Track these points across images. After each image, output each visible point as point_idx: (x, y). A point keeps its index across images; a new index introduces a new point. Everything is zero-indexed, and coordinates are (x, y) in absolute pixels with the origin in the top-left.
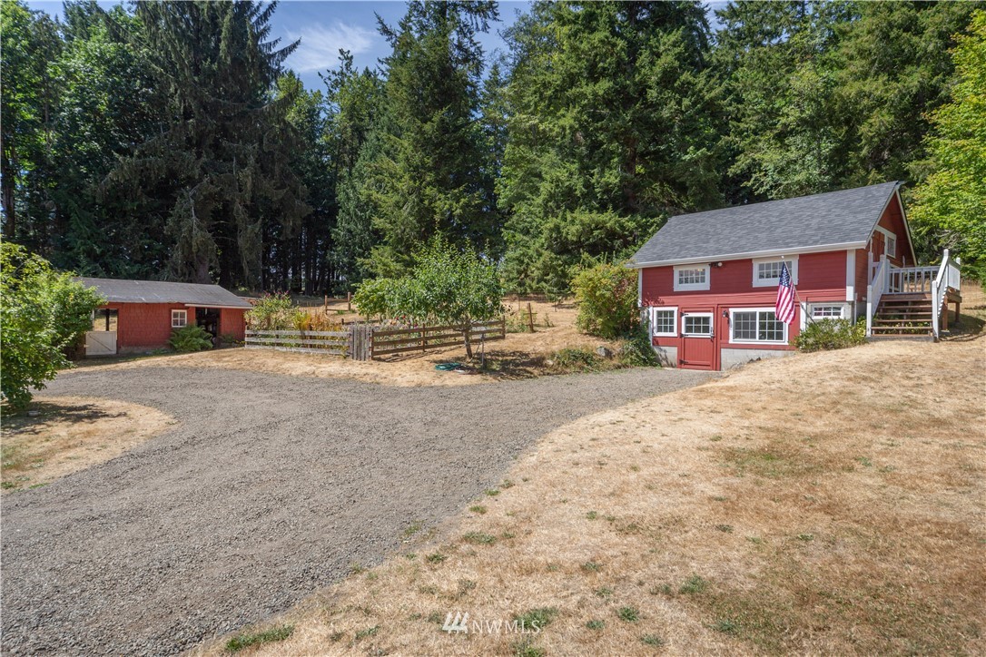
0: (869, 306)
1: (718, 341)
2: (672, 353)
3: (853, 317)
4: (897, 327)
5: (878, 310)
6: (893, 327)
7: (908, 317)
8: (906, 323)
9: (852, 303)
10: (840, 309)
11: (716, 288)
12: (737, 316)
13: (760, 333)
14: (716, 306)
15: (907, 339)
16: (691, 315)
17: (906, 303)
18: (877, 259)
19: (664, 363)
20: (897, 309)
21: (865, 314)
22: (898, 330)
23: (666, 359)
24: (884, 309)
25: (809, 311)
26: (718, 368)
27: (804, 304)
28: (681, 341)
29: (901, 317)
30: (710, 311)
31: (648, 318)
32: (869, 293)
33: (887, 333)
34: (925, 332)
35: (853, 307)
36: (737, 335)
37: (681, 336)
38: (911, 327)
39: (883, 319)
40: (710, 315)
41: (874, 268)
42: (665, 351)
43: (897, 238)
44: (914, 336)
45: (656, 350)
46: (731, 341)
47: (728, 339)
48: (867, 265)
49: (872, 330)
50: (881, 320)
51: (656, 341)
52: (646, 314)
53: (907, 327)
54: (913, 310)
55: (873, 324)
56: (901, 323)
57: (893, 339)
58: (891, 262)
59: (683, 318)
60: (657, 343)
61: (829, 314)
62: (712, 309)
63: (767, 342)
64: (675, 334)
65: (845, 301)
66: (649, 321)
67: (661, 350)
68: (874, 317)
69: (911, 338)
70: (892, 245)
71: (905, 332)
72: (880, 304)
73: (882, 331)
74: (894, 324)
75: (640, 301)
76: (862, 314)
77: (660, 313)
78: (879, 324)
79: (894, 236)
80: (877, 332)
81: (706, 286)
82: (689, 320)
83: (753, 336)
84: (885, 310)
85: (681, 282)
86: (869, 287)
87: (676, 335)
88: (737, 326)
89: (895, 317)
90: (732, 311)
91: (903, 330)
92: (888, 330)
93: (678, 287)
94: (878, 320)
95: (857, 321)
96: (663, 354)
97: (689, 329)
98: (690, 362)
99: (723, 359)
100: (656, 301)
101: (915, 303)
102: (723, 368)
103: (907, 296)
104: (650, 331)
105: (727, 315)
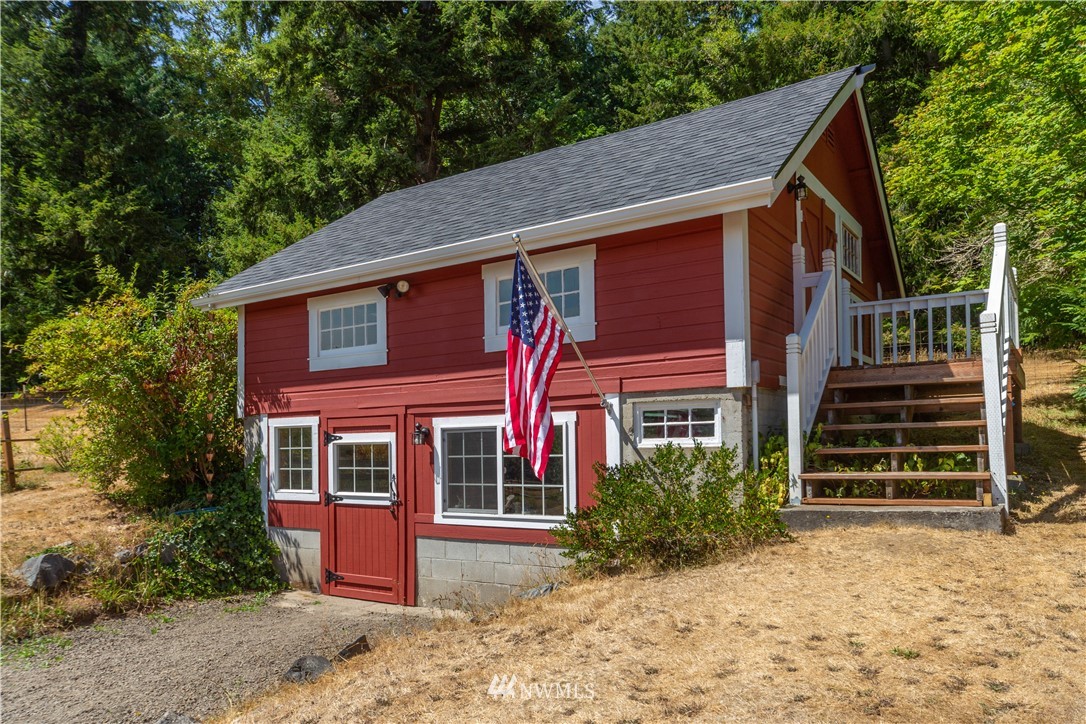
0: (793, 403)
1: (408, 515)
2: (307, 547)
3: (748, 442)
4: (878, 473)
5: (821, 417)
6: (865, 475)
7: (911, 437)
8: (904, 459)
9: (744, 395)
10: (710, 414)
11: (404, 360)
12: (453, 438)
13: (507, 491)
14: (401, 412)
15: (911, 518)
16: (349, 438)
17: (897, 392)
18: (815, 264)
19: (295, 577)
20: (872, 411)
21: (782, 430)
22: (882, 483)
23: (298, 566)
24: (838, 412)
25: (628, 425)
26: (411, 599)
27: (614, 401)
28: (329, 516)
29: (887, 438)
30: (386, 428)
31: (259, 446)
32: (793, 361)
33: (848, 493)
34: (967, 490)
35: (747, 407)
36: (453, 500)
37: (327, 499)
38: (921, 474)
39: (836, 443)
40: (388, 437)
41: (809, 291)
42: (296, 545)
43: (865, 232)
44: (937, 507)
45: (278, 542)
46: (438, 518)
47: (433, 511)
48: (788, 280)
49: (805, 482)
50: (831, 450)
51: (280, 515)
52: (255, 439)
53: (907, 474)
54: (921, 415)
55: (808, 465)
56: (887, 456)
57: (868, 520)
58: (853, 289)
59: (331, 446)
60: (280, 520)
61: (682, 432)
62: (391, 421)
63: (524, 521)
64: (312, 495)
65: (722, 389)
66: (259, 458)
67: (287, 539)
68: (809, 439)
69: (926, 518)
70: (853, 248)
71: (906, 490)
72: (828, 396)
73: (834, 485)
74: (868, 462)
75: (241, 401)
76: (775, 430)
77: (283, 433)
78: (827, 461)
79: (856, 228)
80: (822, 489)
81: (375, 353)
82: (345, 451)
83: (491, 504)
84: (843, 416)
85: (325, 346)
86: (792, 341)
87: (316, 498)
88: (453, 471)
89: (868, 437)
90: (440, 424)
91: (897, 482)
92: (851, 482)
93: (321, 359)
94: (821, 449)
95: (763, 452)
96: (292, 550)
97: (345, 481)
98: (348, 576)
99: (422, 571)
100: (275, 402)
101: (921, 390)
102: (422, 599)
103: (900, 371)
104: (262, 487)
105: (428, 437)
